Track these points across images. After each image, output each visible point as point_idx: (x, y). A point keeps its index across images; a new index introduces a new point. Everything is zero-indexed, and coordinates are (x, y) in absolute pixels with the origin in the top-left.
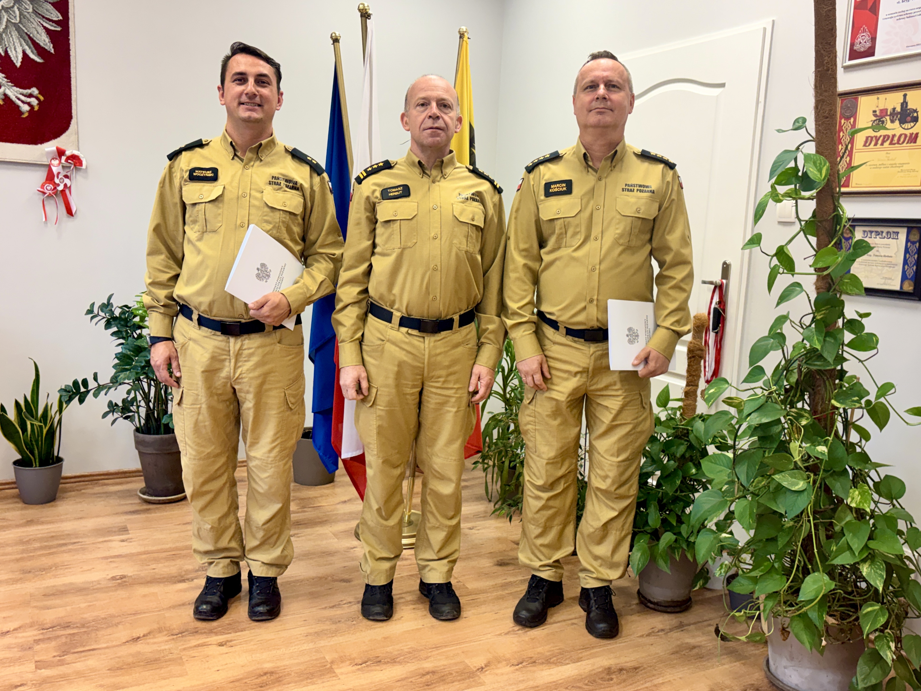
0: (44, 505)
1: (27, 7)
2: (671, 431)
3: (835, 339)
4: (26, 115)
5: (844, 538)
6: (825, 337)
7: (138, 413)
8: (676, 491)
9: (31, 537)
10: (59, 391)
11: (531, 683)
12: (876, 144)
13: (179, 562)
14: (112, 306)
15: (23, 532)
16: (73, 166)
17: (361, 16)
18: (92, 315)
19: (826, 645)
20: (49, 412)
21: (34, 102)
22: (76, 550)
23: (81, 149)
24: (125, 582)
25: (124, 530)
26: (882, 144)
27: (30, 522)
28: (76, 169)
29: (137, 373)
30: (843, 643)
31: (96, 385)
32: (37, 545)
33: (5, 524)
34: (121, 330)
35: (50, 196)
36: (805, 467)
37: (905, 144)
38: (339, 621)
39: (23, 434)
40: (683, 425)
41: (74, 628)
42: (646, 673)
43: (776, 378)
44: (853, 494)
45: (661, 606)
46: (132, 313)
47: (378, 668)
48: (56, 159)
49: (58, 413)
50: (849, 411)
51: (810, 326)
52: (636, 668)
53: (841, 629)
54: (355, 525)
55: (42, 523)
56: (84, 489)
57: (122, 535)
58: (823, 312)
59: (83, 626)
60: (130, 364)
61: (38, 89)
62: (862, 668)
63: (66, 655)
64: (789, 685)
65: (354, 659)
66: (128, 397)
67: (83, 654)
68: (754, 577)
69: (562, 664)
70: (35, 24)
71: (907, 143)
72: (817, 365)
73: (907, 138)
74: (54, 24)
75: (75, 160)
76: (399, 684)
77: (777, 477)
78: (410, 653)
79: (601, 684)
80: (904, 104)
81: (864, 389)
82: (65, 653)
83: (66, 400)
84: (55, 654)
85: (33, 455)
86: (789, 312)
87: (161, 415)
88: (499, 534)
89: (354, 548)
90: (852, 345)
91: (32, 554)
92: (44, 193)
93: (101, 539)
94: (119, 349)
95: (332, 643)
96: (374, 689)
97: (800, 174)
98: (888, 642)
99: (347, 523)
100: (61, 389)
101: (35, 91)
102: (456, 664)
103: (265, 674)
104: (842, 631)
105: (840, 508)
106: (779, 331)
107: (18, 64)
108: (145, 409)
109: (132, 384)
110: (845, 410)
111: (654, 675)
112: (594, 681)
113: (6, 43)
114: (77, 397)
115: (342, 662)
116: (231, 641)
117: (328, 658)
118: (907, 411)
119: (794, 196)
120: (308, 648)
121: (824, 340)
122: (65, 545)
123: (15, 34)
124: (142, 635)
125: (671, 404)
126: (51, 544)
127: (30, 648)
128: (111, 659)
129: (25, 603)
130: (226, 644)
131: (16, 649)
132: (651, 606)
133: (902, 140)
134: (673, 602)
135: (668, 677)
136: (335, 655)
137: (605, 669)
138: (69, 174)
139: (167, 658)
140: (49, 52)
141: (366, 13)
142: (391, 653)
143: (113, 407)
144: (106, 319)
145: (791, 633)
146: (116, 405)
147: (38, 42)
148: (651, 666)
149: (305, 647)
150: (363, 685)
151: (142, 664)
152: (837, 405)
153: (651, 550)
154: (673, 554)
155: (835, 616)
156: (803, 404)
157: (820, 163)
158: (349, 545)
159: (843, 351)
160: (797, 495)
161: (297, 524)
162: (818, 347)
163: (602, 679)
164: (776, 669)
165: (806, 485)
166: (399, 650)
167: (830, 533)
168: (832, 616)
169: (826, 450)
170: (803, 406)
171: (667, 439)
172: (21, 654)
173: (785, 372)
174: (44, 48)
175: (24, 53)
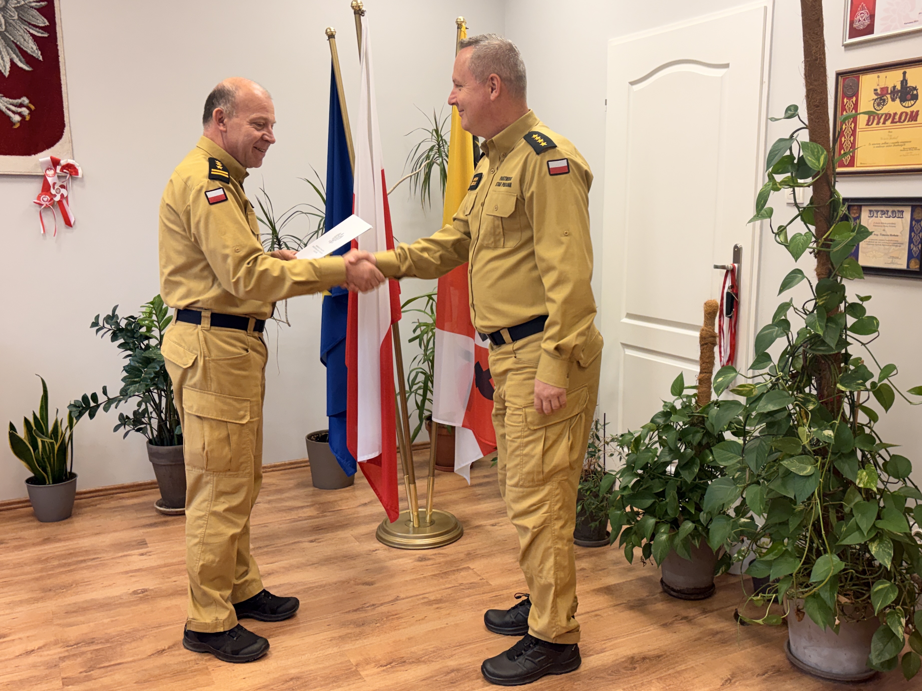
0: (59, 523)
1: (12, 14)
2: (687, 420)
3: (837, 324)
4: (17, 126)
5: (853, 519)
6: (827, 322)
7: (150, 424)
8: (695, 480)
9: (49, 555)
10: (68, 407)
12: (878, 123)
14: (118, 318)
15: (41, 550)
16: (68, 176)
17: (355, 13)
18: (97, 328)
19: (839, 624)
20: (59, 427)
21: (25, 111)
22: (96, 566)
23: (75, 158)
24: (147, 595)
25: (143, 543)
26: (884, 123)
27: (47, 540)
28: (72, 178)
29: (147, 385)
30: (858, 621)
31: (106, 399)
32: (56, 563)
33: (21, 543)
34: (128, 341)
35: (47, 207)
36: (814, 451)
37: (906, 123)
38: (363, 624)
39: (34, 451)
40: (698, 413)
41: (98, 643)
42: (669, 660)
43: (782, 365)
44: (861, 475)
45: (683, 593)
46: (139, 324)
47: (403, 668)
48: (51, 169)
49: (68, 430)
50: (856, 393)
51: (813, 312)
52: (659, 657)
53: (856, 608)
54: (377, 528)
55: (60, 540)
56: (99, 504)
57: (141, 548)
58: (824, 298)
59: (107, 641)
60: (139, 377)
61: (28, 98)
62: (876, 644)
63: (93, 670)
64: (809, 664)
65: (379, 661)
66: (138, 410)
67: (109, 669)
68: (768, 561)
70: (22, 31)
71: (908, 121)
72: (821, 351)
73: (908, 116)
74: (40, 31)
75: (71, 169)
76: (424, 683)
77: (785, 463)
78: (434, 652)
79: (624, 673)
80: (904, 82)
81: (868, 371)
82: (92, 668)
83: (76, 415)
84: (81, 670)
85: (46, 472)
86: (792, 299)
87: (173, 426)
89: (376, 550)
90: (854, 329)
91: (50, 573)
92: (41, 205)
93: (121, 554)
94: (127, 361)
95: (357, 646)
96: (400, 689)
97: (796, 161)
98: (900, 618)
99: (368, 526)
100: (71, 405)
101: (25, 100)
103: (292, 679)
104: (856, 609)
105: (849, 490)
106: (783, 318)
107: (7, 74)
108: (157, 421)
109: (142, 395)
110: (851, 393)
111: (677, 662)
112: (618, 671)
114: (87, 413)
115: (367, 664)
117: (353, 661)
118: (910, 391)
119: (792, 184)
120: (332, 652)
121: (827, 326)
122: (84, 561)
123: (1, 43)
124: (166, 648)
125: (686, 392)
126: (70, 561)
127: (55, 666)
128: (137, 672)
129: (48, 622)
131: (42, 668)
132: (674, 593)
133: (903, 118)
134: (695, 589)
135: (691, 663)
136: (360, 658)
137: (629, 658)
138: (65, 184)
139: (193, 668)
140: (38, 59)
141: (360, 10)
142: (415, 653)
143: (125, 420)
144: (111, 331)
145: (806, 615)
146: (127, 417)
147: (26, 49)
148: (673, 654)
149: (330, 651)
150: (387, 686)
151: (168, 675)
152: (842, 388)
153: (671, 539)
154: (693, 542)
155: (849, 595)
156: (810, 389)
157: (818, 152)
158: (372, 548)
159: (846, 335)
160: (805, 480)
161: (318, 529)
162: (821, 333)
163: (625, 668)
164: (797, 649)
165: (814, 469)
166: (423, 650)
167: (840, 514)
168: (845, 595)
169: (832, 434)
170: (810, 391)
171: (683, 427)
172: (47, 672)
173: (791, 358)
174: (32, 56)
175: (12, 61)
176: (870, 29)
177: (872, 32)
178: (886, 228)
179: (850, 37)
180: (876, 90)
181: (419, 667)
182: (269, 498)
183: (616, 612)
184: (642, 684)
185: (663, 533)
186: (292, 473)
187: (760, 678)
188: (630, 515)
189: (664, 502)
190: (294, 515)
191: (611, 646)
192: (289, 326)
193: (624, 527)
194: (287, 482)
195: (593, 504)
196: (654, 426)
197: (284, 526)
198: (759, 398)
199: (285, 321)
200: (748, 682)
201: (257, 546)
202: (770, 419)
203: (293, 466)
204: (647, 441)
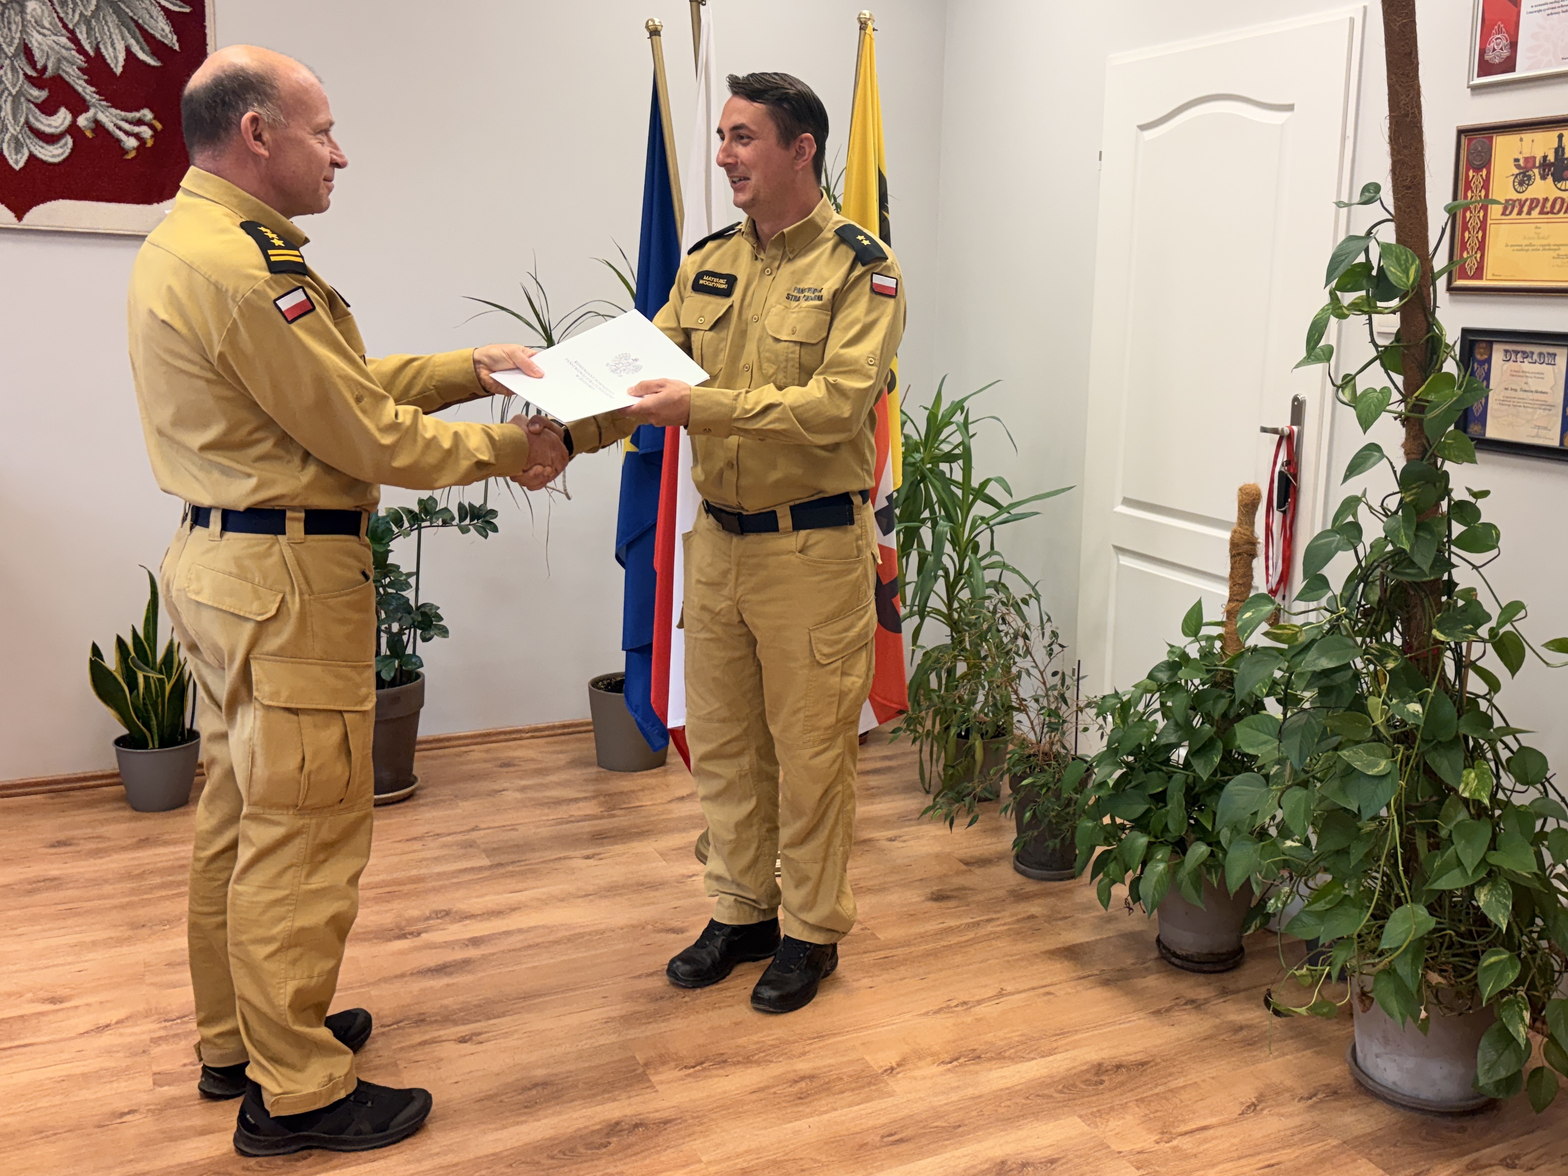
0: (168, 813)
2: (1207, 676)
3: (1432, 533)
4: (132, 154)
5: (1453, 848)
6: (1418, 530)
8: (1214, 774)
9: (148, 867)
11: (970, 1091)
12: (1520, 213)
13: (397, 905)
15: (132, 859)
19: (1427, 1018)
20: (175, 654)
21: (146, 132)
26: (1529, 213)
27: (144, 842)
30: (1459, 1014)
32: (157, 880)
33: (101, 845)
36: (1393, 736)
37: (1561, 214)
38: (662, 998)
39: (131, 693)
40: (1224, 665)
42: (1158, 1071)
43: (1347, 595)
44: (1468, 777)
45: (1192, 961)
47: (721, 1072)
50: (1464, 645)
51: (1396, 512)
52: (1143, 1064)
53: (1456, 992)
54: (697, 838)
55: (166, 843)
58: (1415, 490)
61: (152, 110)
62: (1486, 1053)
65: (683, 1058)
68: (1317, 912)
69: (1023, 1059)
70: (147, 2)
71: (1565, 212)
72: (1408, 576)
73: (1565, 205)
74: (178, 2)
76: (754, 1097)
77: (1345, 754)
78: (775, 1046)
79: (1084, 1090)
81: (1483, 611)
84: (186, 1061)
85: (149, 729)
86: (1364, 491)
88: (937, 849)
89: (694, 875)
90: (1462, 542)
91: (146, 896)
95: (648, 1033)
97: (1374, 273)
98: (1521, 1010)
99: (684, 834)
101: (147, 114)
102: (850, 1062)
103: (535, 1086)
104: (1459, 995)
105: (1447, 801)
106: (1350, 519)
107: (118, 70)
110: (1457, 644)
111: (1171, 1074)
112: (1074, 1085)
113: (97, 35)
115: (663, 1064)
116: (480, 1034)
117: (640, 1058)
118: (1547, 645)
119: (1367, 308)
120: (608, 1042)
121: (1416, 536)
123: (112, 20)
125: (1205, 631)
127: (144, 1052)
129: (136, 978)
130: (470, 1039)
131: (121, 1055)
132: (1176, 961)
133: (1557, 207)
134: (1211, 954)
135: (1193, 1077)
136: (652, 1053)
137: (1094, 1066)
140: (171, 48)
142: (739, 1048)
145: (1375, 1003)
147: (152, 32)
148: (1167, 1061)
149: (604, 1040)
150: (694, 1101)
152: (1441, 637)
153: (1173, 870)
154: (1208, 877)
155: (1445, 971)
156: (1392, 636)
157: (1407, 260)
158: (685, 872)
159: (1450, 553)
160: (1376, 782)
161: (600, 837)
162: (1407, 547)
163: (1087, 1082)
164: (1365, 1058)
165: (1390, 766)
166: (757, 1043)
167: (1432, 840)
168: (1441, 972)
169: (1421, 711)
170: (1392, 639)
171: (1201, 688)
172: (129, 1061)
173: (1362, 585)
174: (163, 43)
175: (128, 51)
176: (1509, 65)
177: (1512, 69)
178: (1530, 380)
179: (1479, 76)
180: (1517, 160)
181: (749, 1071)
182: (523, 783)
183: (1079, 988)
184: (1112, 1109)
185: (1161, 861)
186: (563, 742)
187: (1302, 1105)
188: (1109, 829)
189: (1163, 810)
190: (562, 812)
191: (1067, 1044)
192: (569, 498)
193: (1099, 850)
194: (555, 756)
195: (1053, 810)
196: (1153, 685)
197: (545, 832)
198: (1307, 647)
199: (562, 489)
200: (1283, 1110)
201: (496, 862)
202: (1324, 682)
203: (566, 730)
204: (1141, 708)
